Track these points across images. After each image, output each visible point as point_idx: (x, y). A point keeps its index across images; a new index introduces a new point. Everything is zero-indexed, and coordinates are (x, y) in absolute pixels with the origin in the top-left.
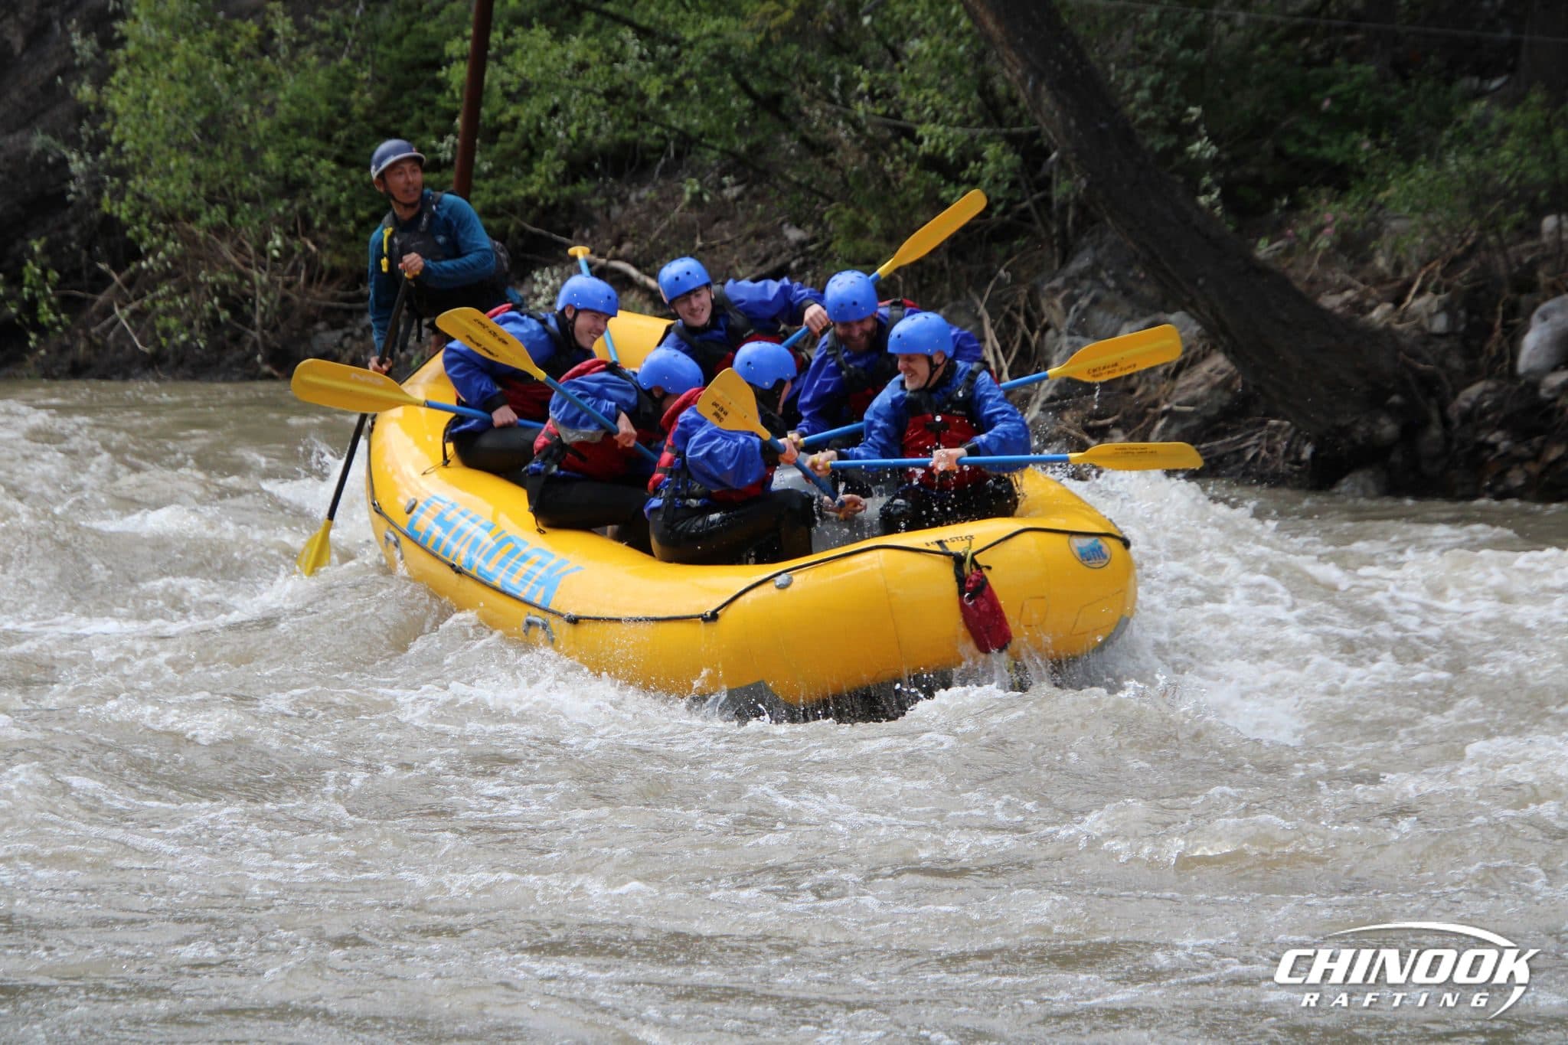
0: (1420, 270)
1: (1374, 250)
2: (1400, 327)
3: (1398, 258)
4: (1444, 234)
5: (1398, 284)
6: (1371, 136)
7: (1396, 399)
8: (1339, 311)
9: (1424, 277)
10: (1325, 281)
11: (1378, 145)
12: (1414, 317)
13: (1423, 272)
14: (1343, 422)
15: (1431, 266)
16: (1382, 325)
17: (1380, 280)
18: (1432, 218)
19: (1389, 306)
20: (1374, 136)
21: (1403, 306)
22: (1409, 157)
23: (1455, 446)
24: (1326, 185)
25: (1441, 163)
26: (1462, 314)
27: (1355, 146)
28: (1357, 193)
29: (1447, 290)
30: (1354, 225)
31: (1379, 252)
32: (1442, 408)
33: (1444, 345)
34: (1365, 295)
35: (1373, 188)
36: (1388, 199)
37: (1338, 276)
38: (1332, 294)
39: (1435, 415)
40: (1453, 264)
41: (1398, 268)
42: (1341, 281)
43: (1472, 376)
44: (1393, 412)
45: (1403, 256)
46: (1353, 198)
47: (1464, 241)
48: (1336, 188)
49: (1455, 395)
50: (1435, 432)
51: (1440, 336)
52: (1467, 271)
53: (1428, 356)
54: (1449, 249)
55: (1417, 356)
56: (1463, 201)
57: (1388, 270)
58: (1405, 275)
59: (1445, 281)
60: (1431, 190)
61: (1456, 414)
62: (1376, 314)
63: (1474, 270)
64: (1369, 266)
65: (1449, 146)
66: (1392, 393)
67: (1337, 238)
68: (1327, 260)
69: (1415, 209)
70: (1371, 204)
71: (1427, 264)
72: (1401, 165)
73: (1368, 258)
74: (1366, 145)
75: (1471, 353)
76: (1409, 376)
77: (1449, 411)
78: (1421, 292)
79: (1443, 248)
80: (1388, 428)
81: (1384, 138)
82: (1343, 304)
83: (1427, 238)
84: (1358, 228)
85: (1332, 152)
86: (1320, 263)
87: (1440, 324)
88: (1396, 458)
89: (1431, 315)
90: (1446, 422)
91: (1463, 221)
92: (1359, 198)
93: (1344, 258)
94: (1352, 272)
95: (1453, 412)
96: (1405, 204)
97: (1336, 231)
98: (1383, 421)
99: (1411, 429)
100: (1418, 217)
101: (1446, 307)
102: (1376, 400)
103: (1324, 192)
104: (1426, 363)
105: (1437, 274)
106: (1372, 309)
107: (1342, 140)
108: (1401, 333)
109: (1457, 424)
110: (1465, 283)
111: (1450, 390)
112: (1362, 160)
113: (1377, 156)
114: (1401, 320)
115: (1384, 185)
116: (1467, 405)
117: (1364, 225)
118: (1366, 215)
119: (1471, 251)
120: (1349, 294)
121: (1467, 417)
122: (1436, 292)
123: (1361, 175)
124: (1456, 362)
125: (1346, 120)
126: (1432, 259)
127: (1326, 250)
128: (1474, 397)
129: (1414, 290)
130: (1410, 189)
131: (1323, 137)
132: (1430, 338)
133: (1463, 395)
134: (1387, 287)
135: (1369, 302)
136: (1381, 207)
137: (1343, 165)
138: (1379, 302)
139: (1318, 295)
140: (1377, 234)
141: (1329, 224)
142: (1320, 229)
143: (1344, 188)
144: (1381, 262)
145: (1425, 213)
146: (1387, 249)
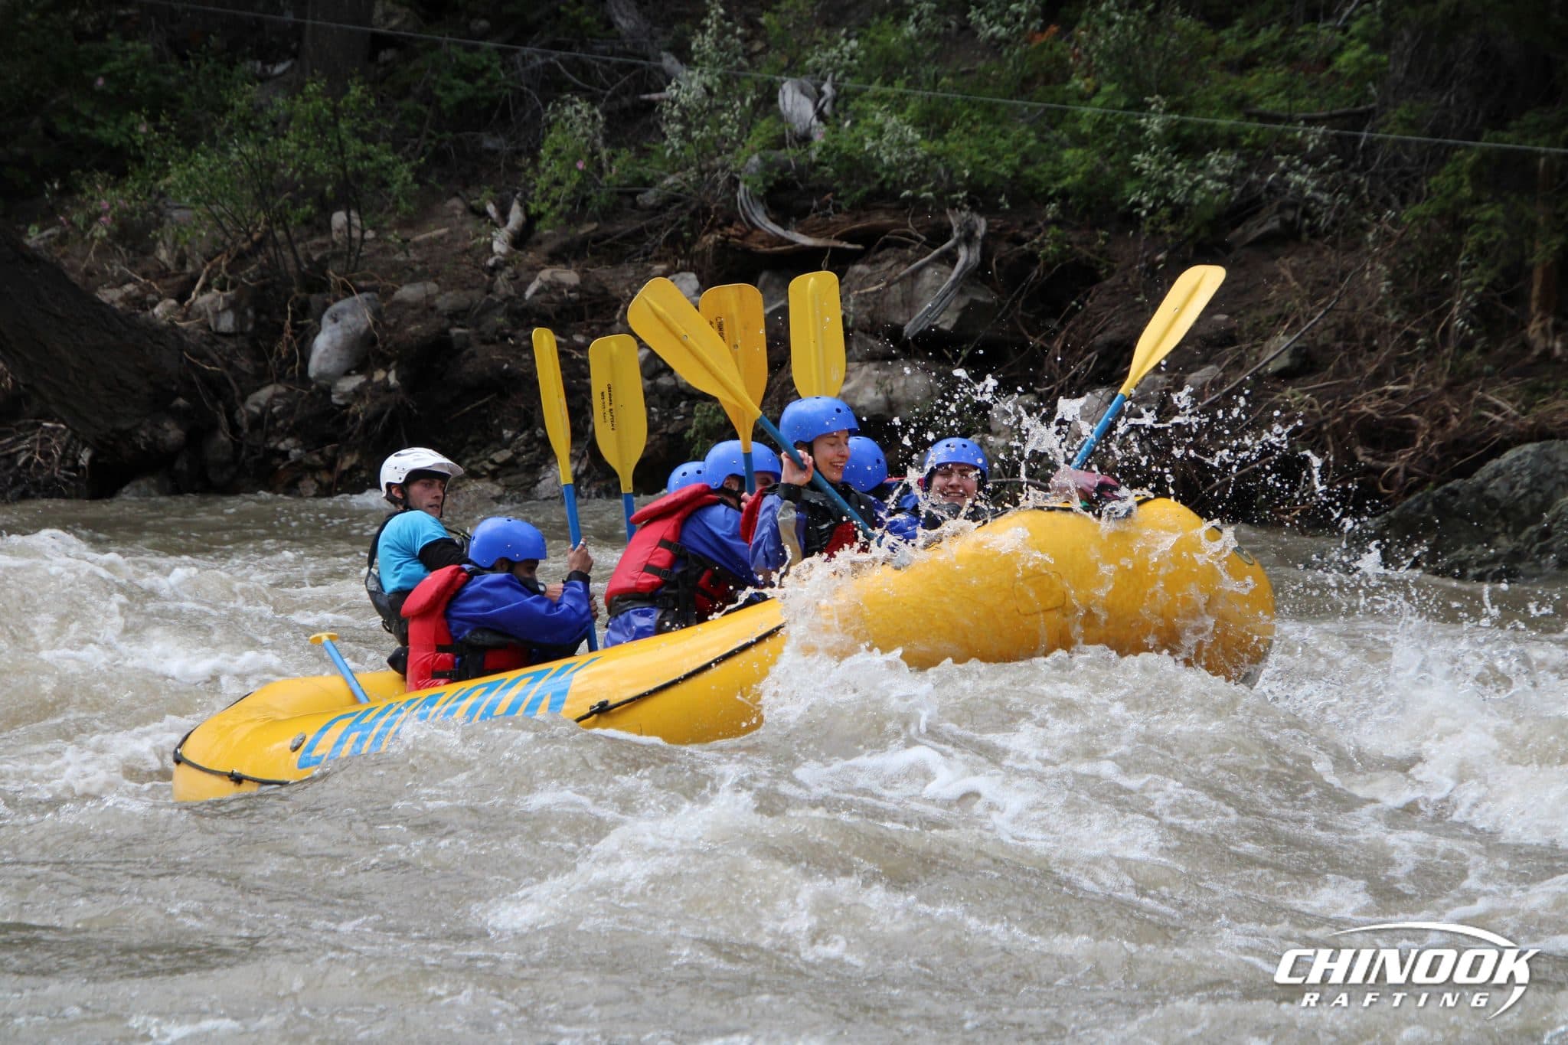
0: (204, 265)
1: (156, 239)
2: (183, 324)
3: (182, 250)
4: (228, 225)
5: (182, 278)
6: (149, 118)
7: (181, 402)
8: (119, 305)
9: (208, 273)
10: (104, 272)
11: (157, 129)
12: (199, 315)
13: (208, 267)
14: (124, 425)
15: (216, 260)
16: (164, 322)
17: (163, 273)
18: (215, 208)
19: (173, 302)
20: (153, 118)
21: (186, 303)
22: (190, 143)
23: (244, 453)
24: (101, 170)
25: (224, 150)
26: (250, 313)
27: (132, 128)
28: (135, 180)
29: (232, 288)
30: (133, 214)
31: (161, 244)
32: (230, 414)
33: (231, 345)
34: (148, 289)
35: (153, 174)
36: (167, 187)
37: (117, 267)
38: (110, 287)
39: (223, 420)
40: (241, 259)
41: (181, 262)
42: (121, 273)
43: (262, 378)
44: (177, 415)
45: (186, 248)
46: (132, 185)
47: (250, 235)
48: (111, 173)
49: (244, 399)
50: (223, 437)
51: (226, 335)
52: (253, 268)
53: (215, 357)
54: (234, 243)
55: (203, 356)
56: (248, 193)
57: (171, 264)
58: (189, 269)
59: (230, 277)
60: (212, 180)
61: (244, 419)
62: (158, 310)
63: (261, 267)
64: (150, 258)
65: (229, 132)
66: (177, 395)
67: (115, 228)
68: (105, 250)
69: (197, 200)
70: (149, 194)
71: (210, 260)
72: (181, 151)
73: (149, 250)
74: (143, 129)
75: (260, 355)
76: (195, 378)
77: (237, 416)
78: (206, 287)
79: (228, 242)
80: (173, 433)
81: (164, 121)
82: (121, 299)
83: (209, 231)
84: (138, 217)
85: (108, 133)
86: (96, 254)
87: (227, 323)
88: (181, 465)
89: (217, 313)
90: (235, 428)
91: (248, 213)
92: (137, 185)
93: (123, 250)
94: (132, 265)
95: (242, 420)
96: (187, 193)
97: (113, 218)
98: (167, 425)
99: (198, 433)
100: (200, 210)
101: (232, 305)
102: (160, 404)
103: (98, 176)
104: (213, 363)
105: (223, 270)
106: (154, 305)
107: (118, 121)
108: (185, 331)
109: (246, 431)
110: (251, 281)
111: (237, 393)
112: (140, 143)
113: (156, 141)
114: (186, 318)
115: (164, 171)
116: (256, 410)
117: (142, 216)
118: (145, 205)
119: (259, 245)
120: (129, 287)
121: (256, 422)
122: (222, 289)
123: (140, 160)
124: (245, 364)
125: (121, 101)
126: (218, 254)
127: (102, 239)
128: (263, 402)
129: (198, 286)
130: (190, 178)
131: (98, 118)
132: (216, 337)
133: (252, 399)
134: (169, 282)
135: (151, 297)
136: (162, 195)
137: (121, 147)
138: (161, 298)
139: (96, 289)
140: (159, 224)
141: (106, 212)
142: (97, 216)
143: (121, 174)
144: (163, 254)
145: (208, 204)
146: (169, 242)
